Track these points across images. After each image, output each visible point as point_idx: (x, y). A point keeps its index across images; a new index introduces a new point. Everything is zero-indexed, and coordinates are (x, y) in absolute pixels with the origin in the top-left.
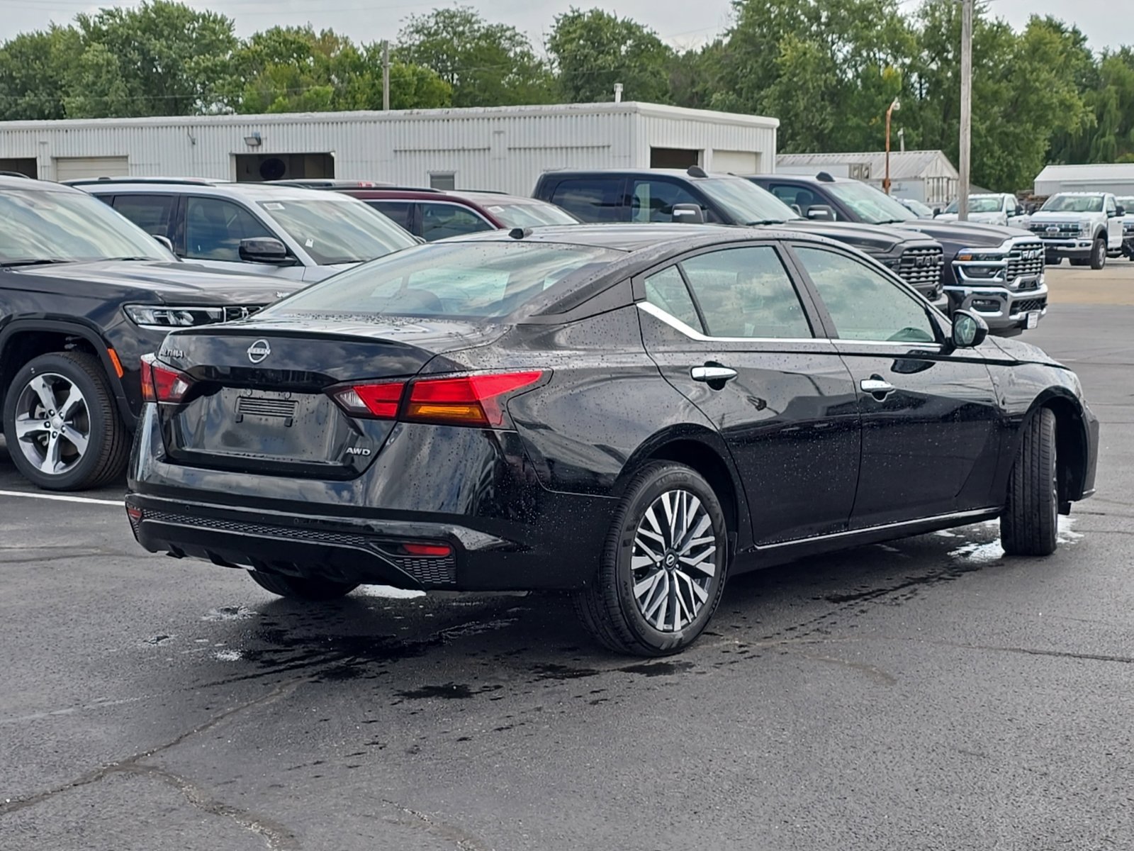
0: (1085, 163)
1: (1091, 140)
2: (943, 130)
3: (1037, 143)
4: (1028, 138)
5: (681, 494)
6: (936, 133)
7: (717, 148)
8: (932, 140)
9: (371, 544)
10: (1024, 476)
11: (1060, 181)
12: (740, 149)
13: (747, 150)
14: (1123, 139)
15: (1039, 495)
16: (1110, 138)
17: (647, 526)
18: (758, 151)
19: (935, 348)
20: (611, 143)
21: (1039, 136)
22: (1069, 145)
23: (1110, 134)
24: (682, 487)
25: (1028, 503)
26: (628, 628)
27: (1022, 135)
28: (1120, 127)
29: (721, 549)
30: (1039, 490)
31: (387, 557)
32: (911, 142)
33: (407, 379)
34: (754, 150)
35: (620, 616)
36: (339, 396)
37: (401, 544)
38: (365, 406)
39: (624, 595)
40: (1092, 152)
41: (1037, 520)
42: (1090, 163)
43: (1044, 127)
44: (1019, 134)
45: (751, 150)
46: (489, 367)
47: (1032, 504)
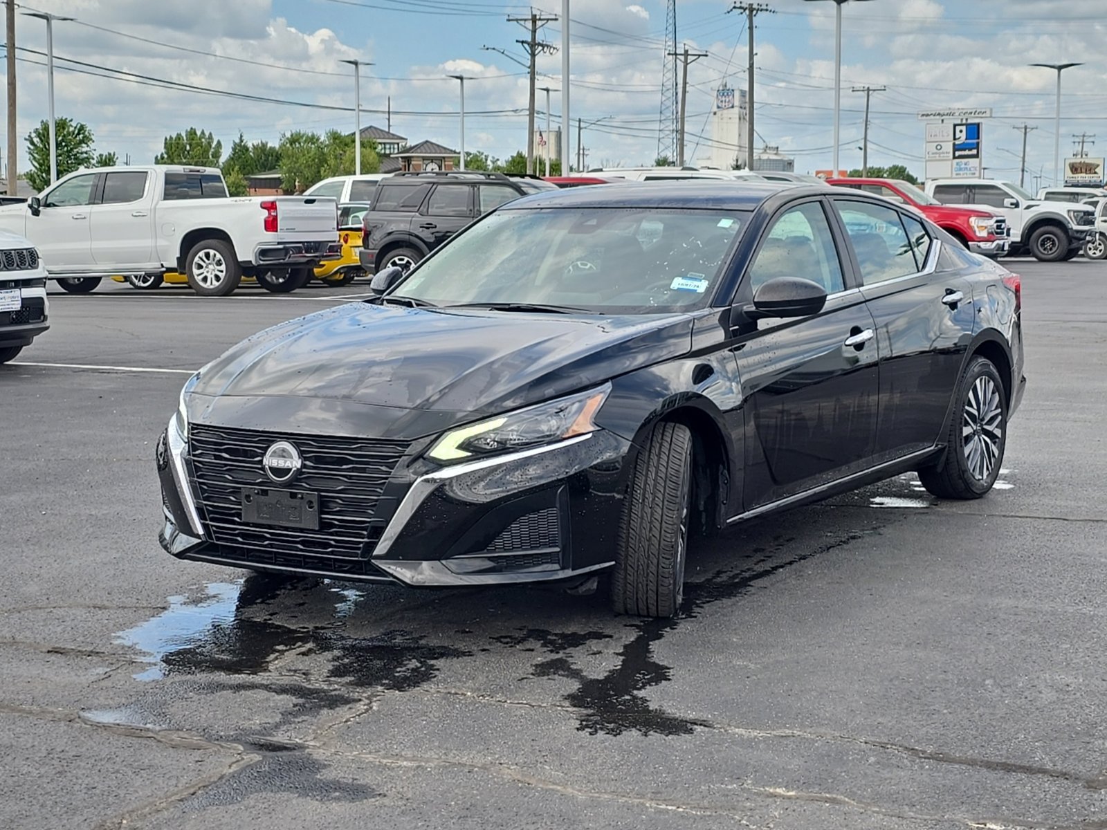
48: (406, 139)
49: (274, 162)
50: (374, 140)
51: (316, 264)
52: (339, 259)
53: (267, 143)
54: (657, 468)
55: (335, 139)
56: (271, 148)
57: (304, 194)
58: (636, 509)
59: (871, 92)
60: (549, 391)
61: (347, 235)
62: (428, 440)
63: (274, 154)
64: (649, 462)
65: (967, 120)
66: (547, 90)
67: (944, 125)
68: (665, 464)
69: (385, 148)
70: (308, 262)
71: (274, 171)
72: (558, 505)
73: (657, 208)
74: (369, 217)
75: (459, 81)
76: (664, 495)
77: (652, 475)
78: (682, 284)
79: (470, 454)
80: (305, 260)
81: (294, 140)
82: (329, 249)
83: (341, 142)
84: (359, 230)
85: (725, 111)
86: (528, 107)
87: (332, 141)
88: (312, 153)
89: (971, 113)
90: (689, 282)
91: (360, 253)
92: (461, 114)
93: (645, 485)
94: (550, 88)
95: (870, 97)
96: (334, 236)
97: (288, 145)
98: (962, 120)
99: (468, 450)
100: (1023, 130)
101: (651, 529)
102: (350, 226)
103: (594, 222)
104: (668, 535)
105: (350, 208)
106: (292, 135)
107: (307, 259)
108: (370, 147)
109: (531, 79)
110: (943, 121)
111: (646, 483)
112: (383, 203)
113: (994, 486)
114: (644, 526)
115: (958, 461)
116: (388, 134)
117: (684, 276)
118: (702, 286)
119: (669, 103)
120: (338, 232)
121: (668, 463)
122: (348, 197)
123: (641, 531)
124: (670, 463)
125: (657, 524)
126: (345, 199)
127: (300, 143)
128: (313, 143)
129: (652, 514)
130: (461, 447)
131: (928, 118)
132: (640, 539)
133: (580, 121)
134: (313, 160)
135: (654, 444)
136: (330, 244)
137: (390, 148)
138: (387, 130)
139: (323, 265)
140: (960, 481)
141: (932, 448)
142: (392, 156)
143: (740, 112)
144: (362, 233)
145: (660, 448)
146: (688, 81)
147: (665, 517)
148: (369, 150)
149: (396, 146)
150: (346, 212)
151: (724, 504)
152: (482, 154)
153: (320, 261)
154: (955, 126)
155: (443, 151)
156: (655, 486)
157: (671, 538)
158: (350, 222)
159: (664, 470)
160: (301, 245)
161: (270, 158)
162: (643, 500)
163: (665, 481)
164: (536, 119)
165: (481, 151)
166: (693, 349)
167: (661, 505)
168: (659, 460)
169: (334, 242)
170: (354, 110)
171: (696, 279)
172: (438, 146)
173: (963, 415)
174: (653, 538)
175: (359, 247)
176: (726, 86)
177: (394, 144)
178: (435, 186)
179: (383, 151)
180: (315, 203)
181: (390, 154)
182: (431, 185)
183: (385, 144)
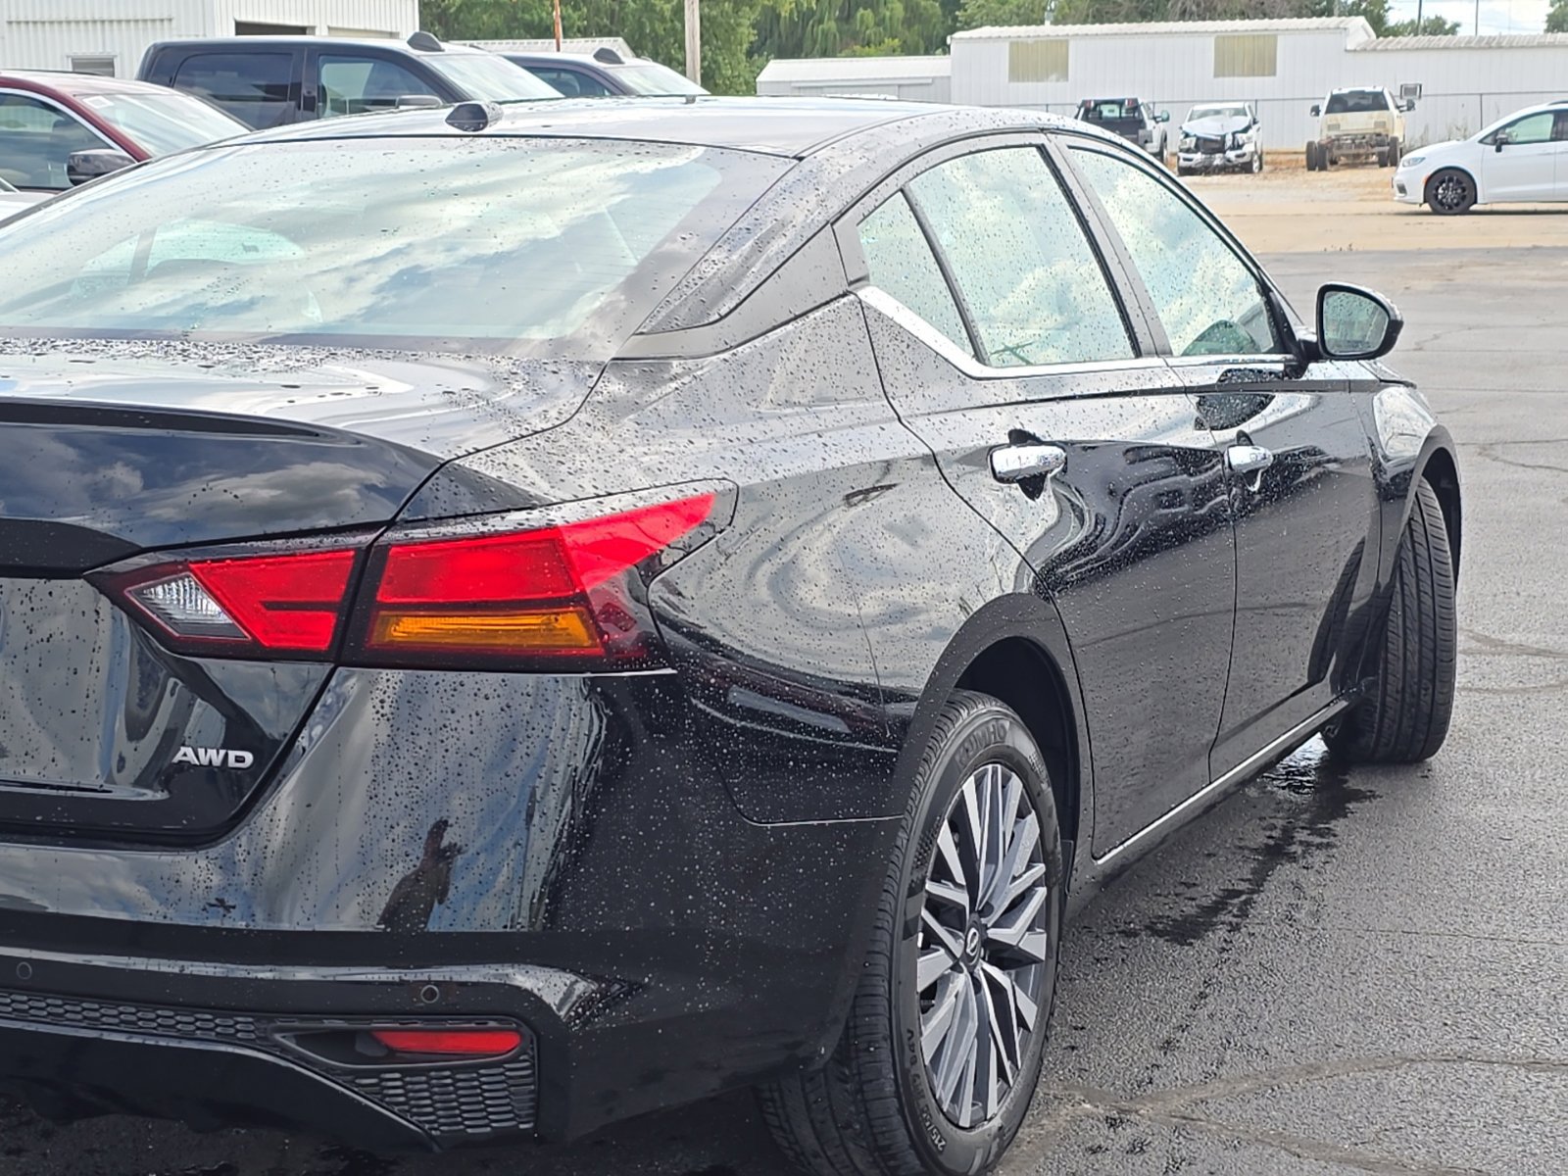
0: (799, 57)
1: (804, 29)
2: (613, 11)
3: (741, 30)
4: (729, 24)
5: (995, 772)
6: (602, 15)
7: (334, 25)
8: (598, 24)
9: (278, 1037)
10: (1404, 612)
11: (791, 82)
12: (368, 28)
13: (378, 28)
14: (846, 27)
15: (1434, 651)
16: (831, 25)
17: (942, 873)
18: (394, 30)
19: (1276, 363)
20: (174, 15)
21: (742, 20)
22: (776, 35)
23: (829, 19)
24: (995, 758)
25: (1413, 666)
26: (913, 1146)
27: (720, 19)
28: (842, 11)
29: (1055, 891)
30: (1434, 641)
31: (328, 1072)
32: (572, 26)
33: (369, 538)
34: (389, 30)
35: (897, 1120)
36: (139, 593)
37: (369, 1033)
38: (230, 621)
39: (907, 1065)
40: (807, 44)
41: (1428, 699)
42: (806, 57)
43: (747, 9)
44: (715, 18)
45: (384, 29)
46: (592, 492)
47: (1420, 670)
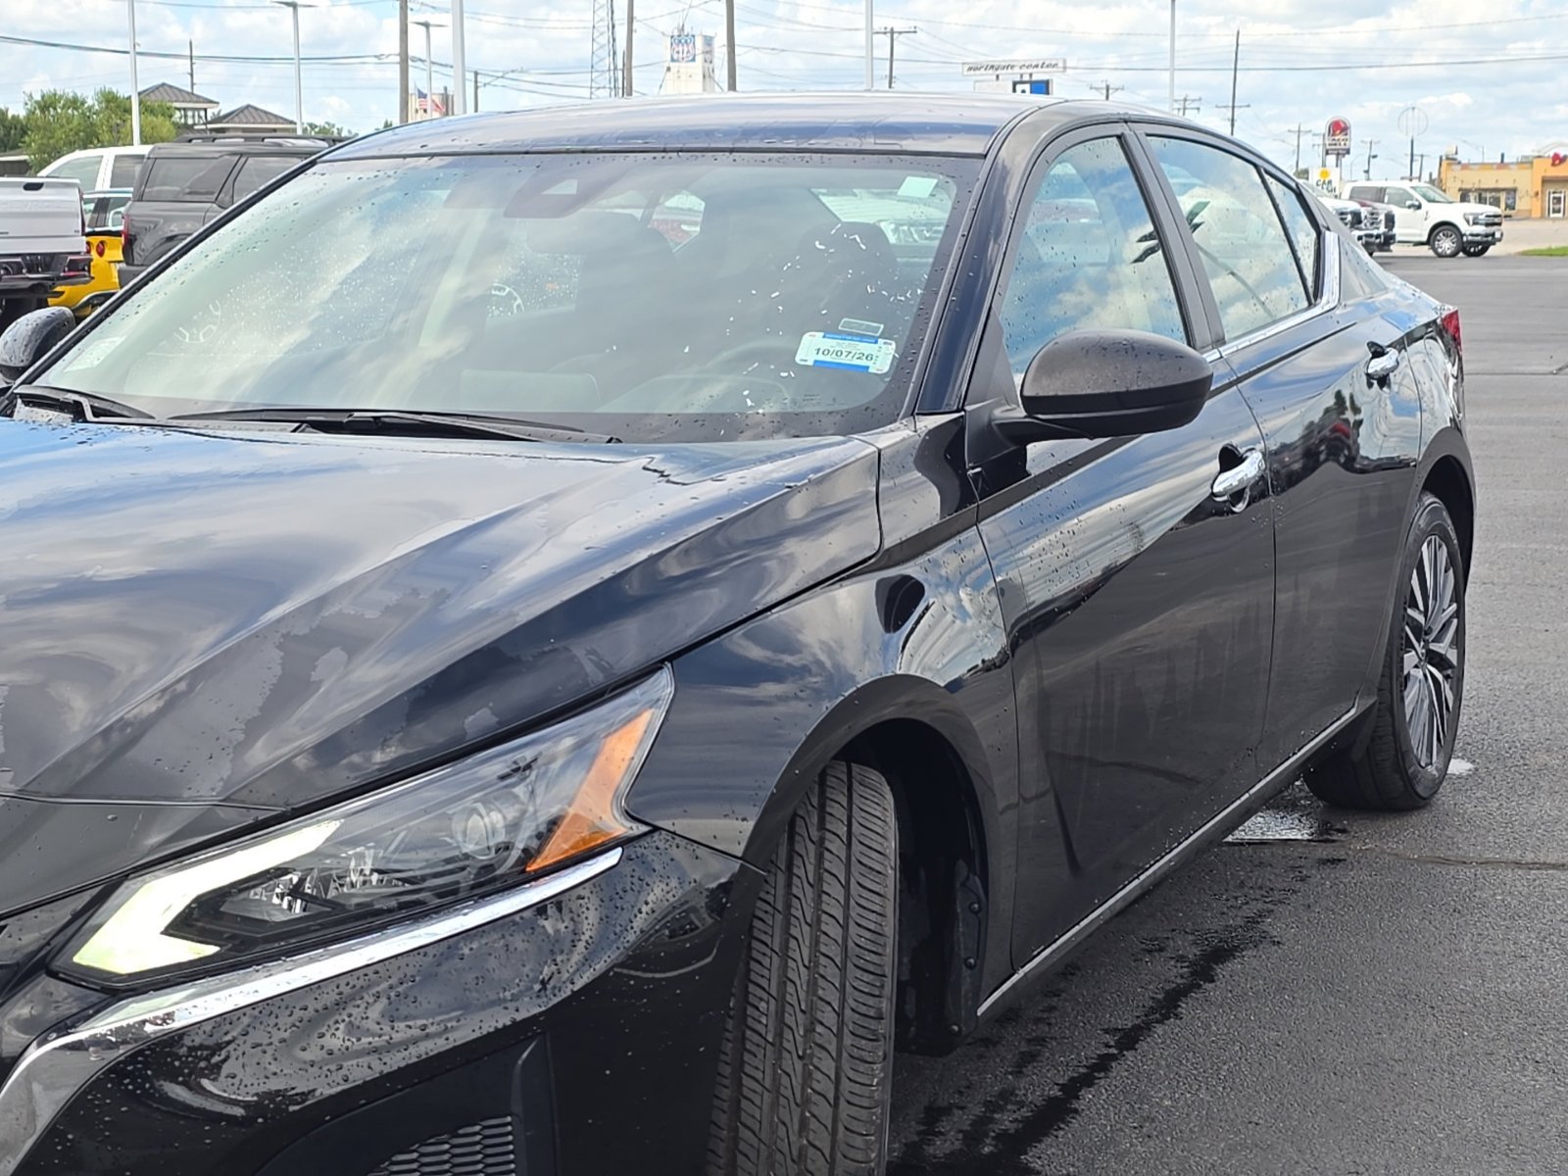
48: (217, 103)
49: (18, 137)
50: (169, 104)
51: (46, 292)
52: (86, 283)
53: (7, 110)
54: (815, 924)
55: (108, 101)
56: (13, 116)
57: (39, 175)
58: (759, 1064)
59: (895, 35)
60: (478, 717)
61: (102, 242)
62: (64, 912)
63: (19, 127)
64: (788, 906)
65: (1031, 75)
66: (427, 25)
67: (1000, 82)
68: (838, 913)
69: (186, 116)
70: (32, 288)
71: (18, 151)
72: (517, 1108)
73: (732, 151)
74: (132, 212)
75: (291, 9)
76: (840, 1014)
77: (801, 952)
78: (826, 352)
79: (210, 950)
80: (27, 284)
81: (47, 104)
82: (68, 266)
83: (118, 107)
84: (117, 234)
85: (683, 64)
86: (398, 51)
87: (104, 105)
88: (75, 122)
89: (1037, 66)
90: (845, 345)
91: (120, 272)
92: (296, 61)
93: (782, 985)
94: (431, 22)
95: (895, 43)
96: (79, 244)
97: (38, 112)
98: (1022, 76)
99: (202, 937)
100: (1104, 92)
101: (804, 1125)
102: (110, 228)
103: (569, 188)
104: (858, 1141)
105: (109, 199)
106: (43, 97)
107: (30, 283)
108: (163, 115)
109: (401, 8)
110: (997, 77)
111: (784, 980)
112: (156, 188)
113: (1450, 771)
114: (784, 1114)
115: (1394, 734)
116: (192, 96)
117: (830, 331)
118: (881, 357)
119: (603, 53)
120: (85, 238)
121: (846, 907)
122: (108, 183)
123: (774, 1131)
124: (855, 911)
125: (824, 1111)
126: (103, 185)
127: (55, 109)
128: (76, 109)
129: (807, 1077)
130: (182, 926)
131: (977, 72)
132: (770, 1156)
133: (476, 74)
134: (77, 134)
135: (799, 848)
136: (70, 257)
137: (193, 116)
138: (189, 90)
139: (62, 293)
140: (1397, 776)
141: (1353, 711)
142: (196, 127)
143: (704, 68)
144: (122, 239)
145: (820, 858)
146: (635, 14)
147: (845, 1085)
148: (161, 118)
149: (202, 113)
150: (103, 205)
151: (971, 967)
152: (333, 126)
153: (54, 286)
154: (1015, 84)
155: (274, 120)
156: (813, 986)
157: (868, 1146)
158: (110, 223)
159: (835, 931)
160: (19, 260)
161: (13, 132)
162: (779, 1035)
163: (843, 969)
164: (410, 69)
165: (332, 122)
166: (887, 544)
167: (832, 1048)
168: (818, 901)
169: (78, 253)
170: (127, 52)
171: (862, 338)
172: (266, 113)
173: (1403, 630)
174: (811, 1151)
175: (119, 262)
176: (683, 29)
177: (199, 109)
178: (243, 159)
179: (183, 121)
180: (43, 190)
181: (195, 124)
182: (237, 158)
183: (185, 109)
